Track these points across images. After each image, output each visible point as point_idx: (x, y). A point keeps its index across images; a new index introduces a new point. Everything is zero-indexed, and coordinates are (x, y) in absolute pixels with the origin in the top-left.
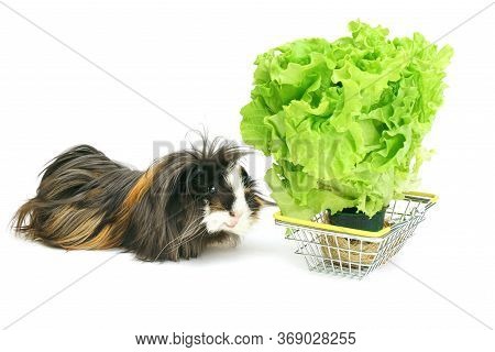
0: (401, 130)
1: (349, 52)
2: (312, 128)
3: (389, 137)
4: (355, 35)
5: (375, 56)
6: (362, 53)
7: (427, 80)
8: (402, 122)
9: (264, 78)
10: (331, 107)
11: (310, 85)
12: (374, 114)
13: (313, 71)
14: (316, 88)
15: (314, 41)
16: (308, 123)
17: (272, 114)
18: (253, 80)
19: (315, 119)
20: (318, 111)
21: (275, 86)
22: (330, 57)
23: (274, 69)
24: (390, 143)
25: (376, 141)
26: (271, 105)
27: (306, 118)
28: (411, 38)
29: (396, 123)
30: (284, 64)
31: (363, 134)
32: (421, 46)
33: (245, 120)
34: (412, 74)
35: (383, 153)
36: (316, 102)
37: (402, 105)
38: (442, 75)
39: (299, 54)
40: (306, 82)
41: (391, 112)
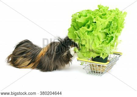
0: (112, 35)
1: (98, 13)
2: (88, 34)
3: (109, 37)
4: (99, 9)
5: (105, 14)
6: (101, 14)
7: (120, 21)
8: (112, 33)
9: (74, 21)
10: (93, 28)
11: (87, 23)
12: (105, 31)
13: (88, 19)
14: (89, 23)
15: (88, 10)
16: (86, 33)
17: (77, 30)
18: (71, 21)
19: (88, 32)
20: (89, 30)
21: (77, 23)
22: (92, 15)
23: (77, 18)
24: (109, 38)
25: (105, 38)
26: (76, 28)
27: (86, 32)
28: (115, 9)
29: (111, 33)
30: (80, 17)
31: (102, 36)
32: (118, 12)
33: (69, 32)
34: (115, 19)
35: (107, 41)
36: (89, 27)
37: (113, 28)
38: (124, 20)
39: (84, 14)
40: (86, 22)
41: (109, 30)
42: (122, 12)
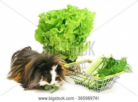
0: (82, 36)
1: (68, 14)
2: (58, 36)
3: (79, 38)
4: (69, 9)
5: (74, 16)
6: (71, 14)
7: (89, 22)
8: (82, 34)
11: (56, 24)
12: (75, 32)
13: (57, 20)
14: (58, 25)
15: (57, 11)
17: (45, 32)
19: (59, 34)
20: (60, 32)
21: (46, 25)
22: (62, 16)
23: (46, 20)
24: (80, 40)
25: (75, 40)
26: (45, 29)
27: (56, 33)
28: (84, 9)
30: (50, 18)
31: (72, 38)
32: (87, 12)
33: (36, 33)
36: (59, 28)
37: (83, 29)
38: (93, 20)
39: (53, 15)
41: (80, 31)
42: (90, 12)
